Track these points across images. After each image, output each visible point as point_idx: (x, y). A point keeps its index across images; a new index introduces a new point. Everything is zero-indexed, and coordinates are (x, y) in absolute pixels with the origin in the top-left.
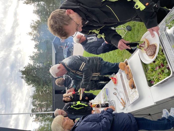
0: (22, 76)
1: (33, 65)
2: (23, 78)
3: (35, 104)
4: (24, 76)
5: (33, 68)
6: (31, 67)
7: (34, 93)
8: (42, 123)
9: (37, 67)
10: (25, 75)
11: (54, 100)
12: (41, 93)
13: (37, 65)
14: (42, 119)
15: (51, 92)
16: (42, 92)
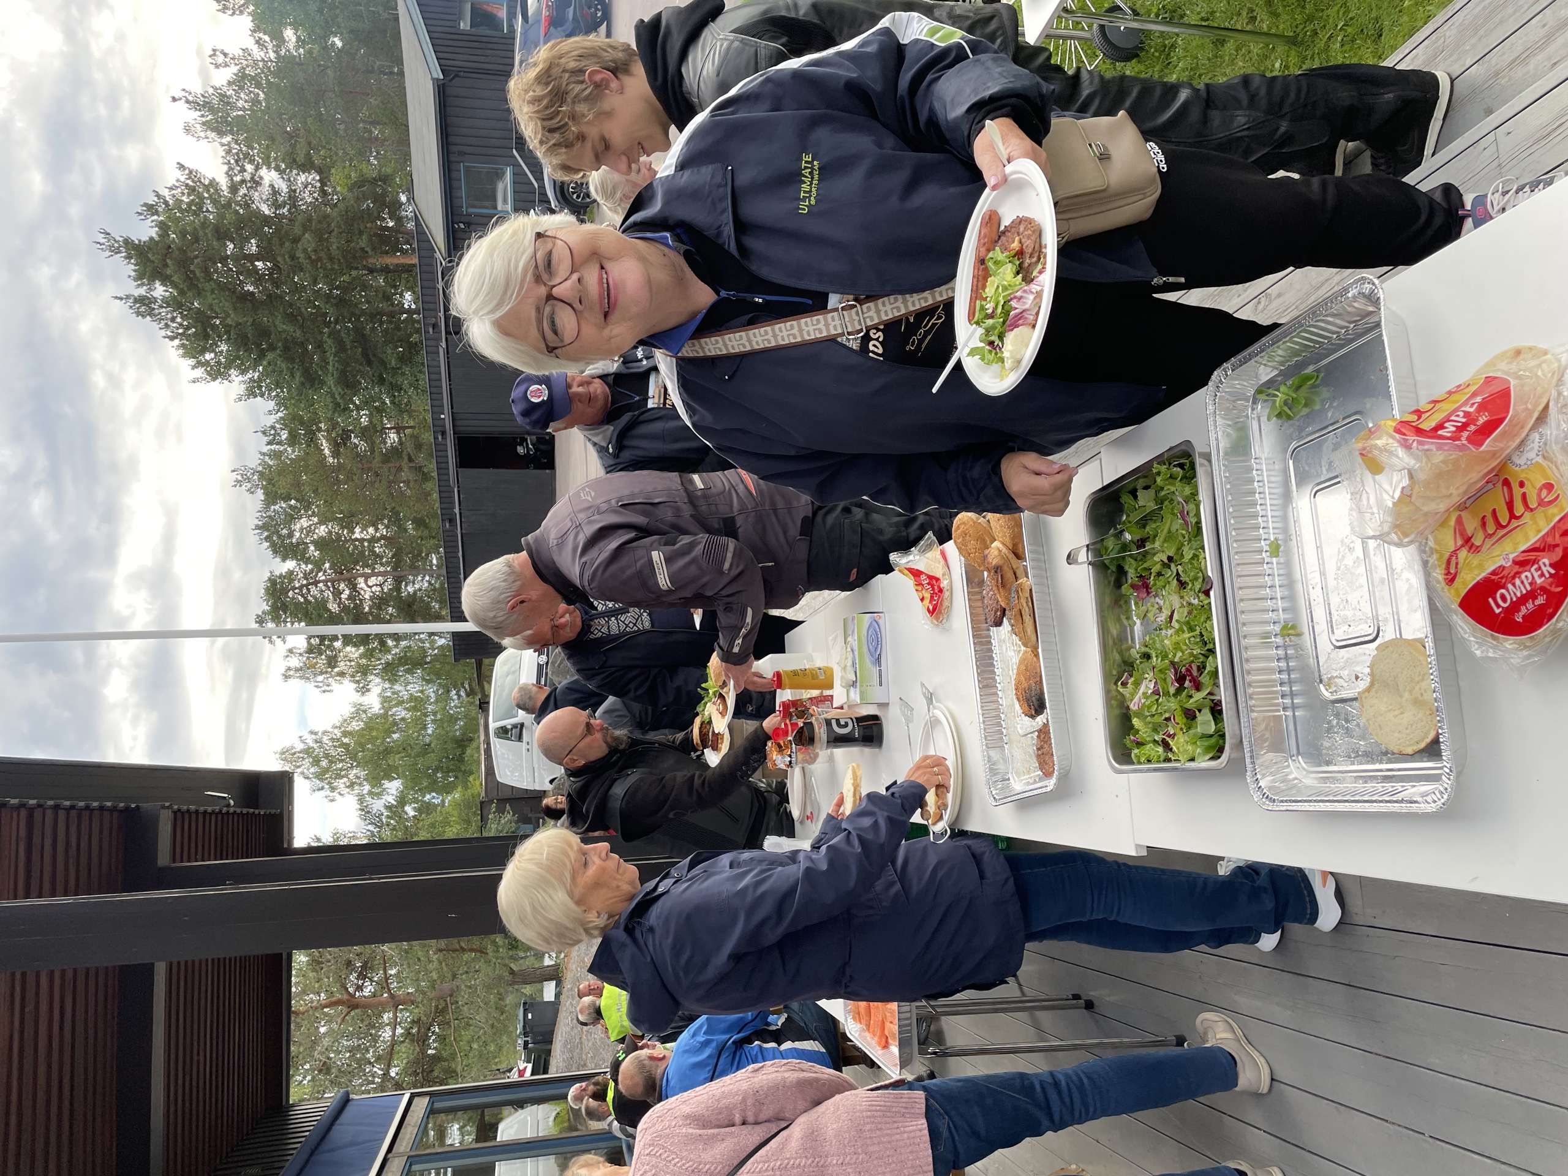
0: (142, 291)
1: (223, 183)
2: (150, 313)
3: (291, 535)
4: (160, 291)
5: (229, 217)
6: (215, 202)
7: (266, 449)
8: (364, 690)
9: (265, 210)
10: (165, 280)
11: (452, 521)
12: (336, 454)
13: (265, 190)
14: (361, 656)
15: (419, 447)
16: (340, 443)
